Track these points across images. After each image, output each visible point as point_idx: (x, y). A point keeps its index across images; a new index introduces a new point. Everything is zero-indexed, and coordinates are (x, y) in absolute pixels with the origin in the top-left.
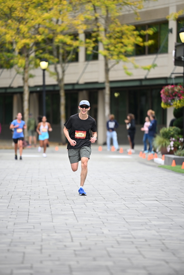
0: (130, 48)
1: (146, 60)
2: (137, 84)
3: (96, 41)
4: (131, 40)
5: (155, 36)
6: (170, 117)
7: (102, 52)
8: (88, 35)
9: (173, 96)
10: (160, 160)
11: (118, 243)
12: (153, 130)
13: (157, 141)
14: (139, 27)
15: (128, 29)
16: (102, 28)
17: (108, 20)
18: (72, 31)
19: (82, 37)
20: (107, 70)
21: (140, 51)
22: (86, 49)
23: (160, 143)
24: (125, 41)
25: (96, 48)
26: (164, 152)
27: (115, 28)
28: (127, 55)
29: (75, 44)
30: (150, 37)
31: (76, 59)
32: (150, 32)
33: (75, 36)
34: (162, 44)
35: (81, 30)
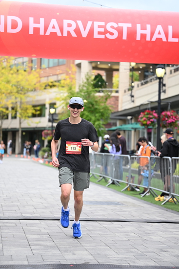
0: (30, 115)
1: (37, 120)
2: (33, 129)
3: (16, 111)
4: (31, 111)
5: (41, 110)
6: (46, 143)
7: (18, 115)
8: (13, 108)
9: (47, 135)
10: (41, 161)
11: (22, 195)
12: (39, 149)
13: (40, 153)
14: (34, 106)
15: (29, 107)
16: (19, 106)
17: (21, 103)
18: (6, 107)
19: (10, 109)
20: (20, 123)
21: (34, 116)
22: (12, 114)
23: (42, 154)
24: (28, 111)
25: (16, 114)
26: (43, 158)
27: (24, 106)
28: (29, 117)
29: (7, 112)
30: (38, 110)
31: (7, 118)
32: (38, 108)
33: (7, 109)
34: (43, 113)
35: (10, 107)
